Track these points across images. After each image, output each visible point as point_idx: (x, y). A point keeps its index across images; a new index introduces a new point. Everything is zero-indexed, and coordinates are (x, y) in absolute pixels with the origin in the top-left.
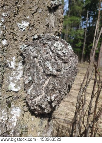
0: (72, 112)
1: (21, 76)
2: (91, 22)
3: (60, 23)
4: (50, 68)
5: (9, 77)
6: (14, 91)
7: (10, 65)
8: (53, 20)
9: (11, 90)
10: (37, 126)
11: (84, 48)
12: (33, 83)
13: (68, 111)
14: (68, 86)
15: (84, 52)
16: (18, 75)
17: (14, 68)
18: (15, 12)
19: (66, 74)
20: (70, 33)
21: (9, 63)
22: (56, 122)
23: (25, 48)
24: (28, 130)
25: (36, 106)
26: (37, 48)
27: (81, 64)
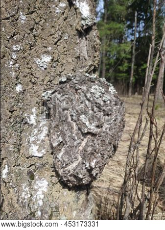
0: (118, 177)
1: (45, 134)
2: (142, 29)
3: (96, 51)
4: (87, 123)
5: (30, 137)
6: (36, 157)
7: (30, 121)
8: (85, 47)
9: (33, 155)
10: (72, 203)
11: (132, 72)
12: (64, 145)
13: (112, 176)
14: (112, 146)
15: (132, 79)
16: (41, 133)
17: (35, 124)
18: (30, 43)
19: (109, 130)
20: (109, 49)
21: (28, 117)
22: (96, 193)
23: (50, 97)
24: (60, 210)
25: (70, 176)
26: (67, 96)
27: (128, 99)
